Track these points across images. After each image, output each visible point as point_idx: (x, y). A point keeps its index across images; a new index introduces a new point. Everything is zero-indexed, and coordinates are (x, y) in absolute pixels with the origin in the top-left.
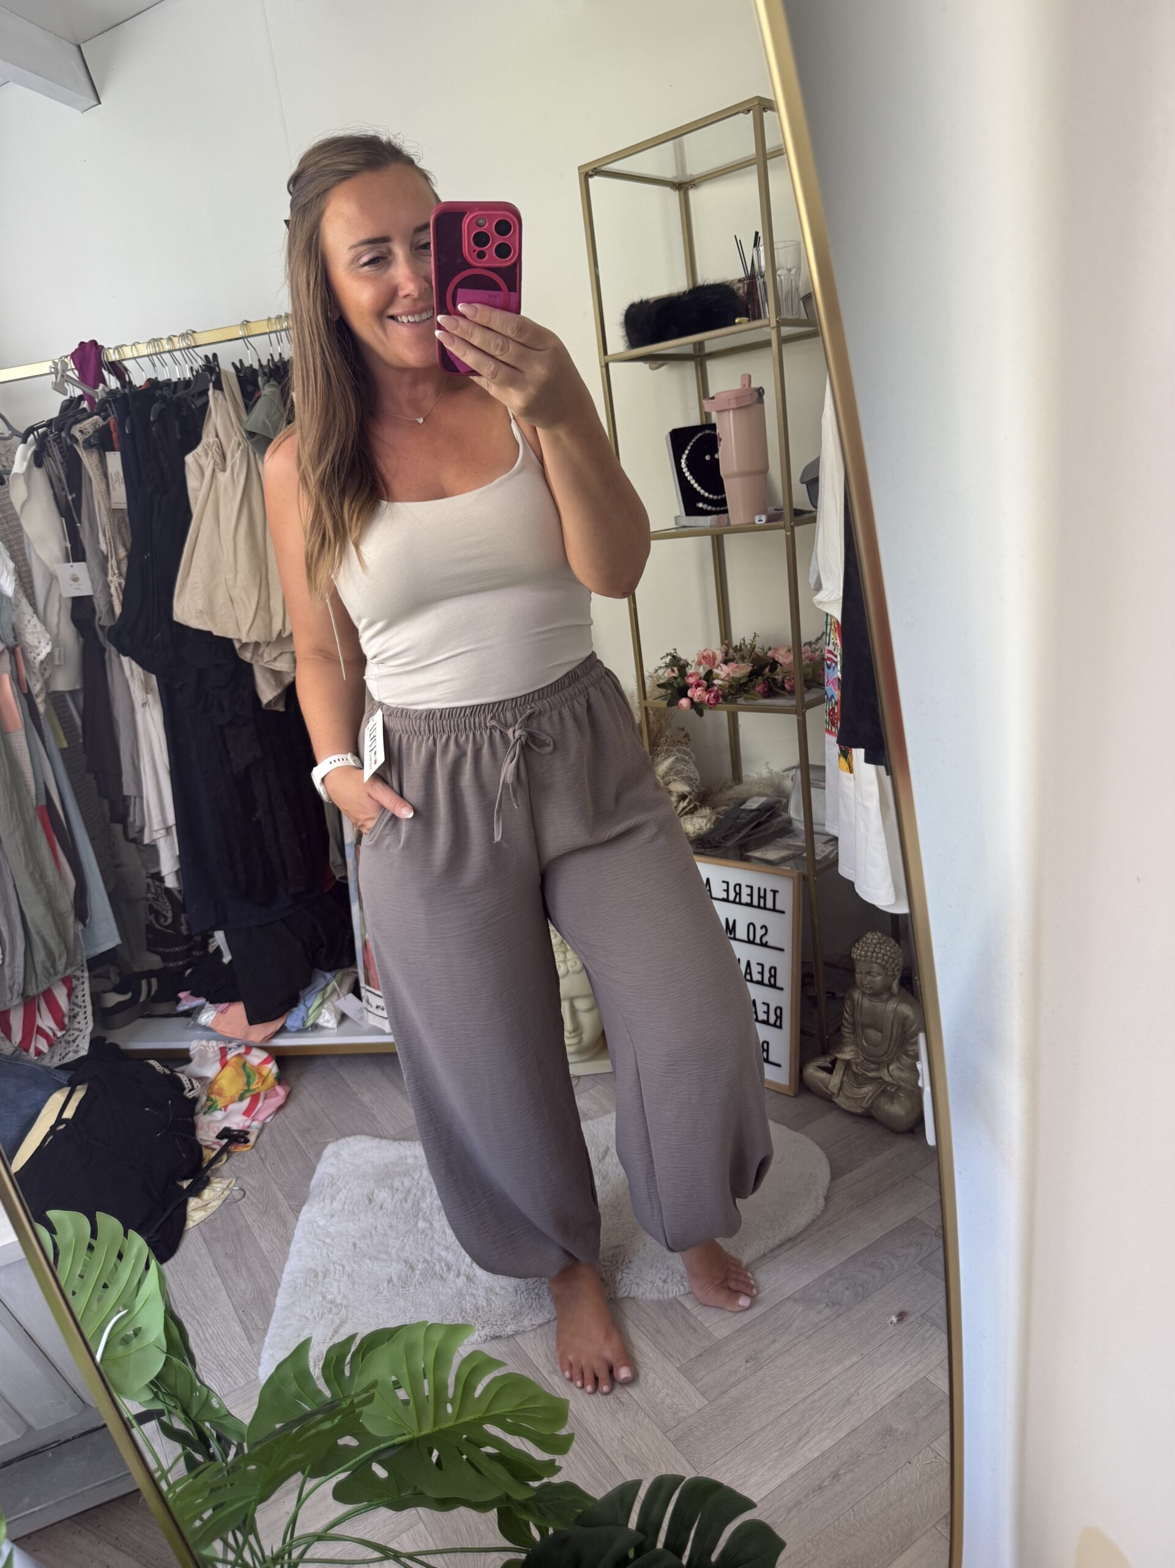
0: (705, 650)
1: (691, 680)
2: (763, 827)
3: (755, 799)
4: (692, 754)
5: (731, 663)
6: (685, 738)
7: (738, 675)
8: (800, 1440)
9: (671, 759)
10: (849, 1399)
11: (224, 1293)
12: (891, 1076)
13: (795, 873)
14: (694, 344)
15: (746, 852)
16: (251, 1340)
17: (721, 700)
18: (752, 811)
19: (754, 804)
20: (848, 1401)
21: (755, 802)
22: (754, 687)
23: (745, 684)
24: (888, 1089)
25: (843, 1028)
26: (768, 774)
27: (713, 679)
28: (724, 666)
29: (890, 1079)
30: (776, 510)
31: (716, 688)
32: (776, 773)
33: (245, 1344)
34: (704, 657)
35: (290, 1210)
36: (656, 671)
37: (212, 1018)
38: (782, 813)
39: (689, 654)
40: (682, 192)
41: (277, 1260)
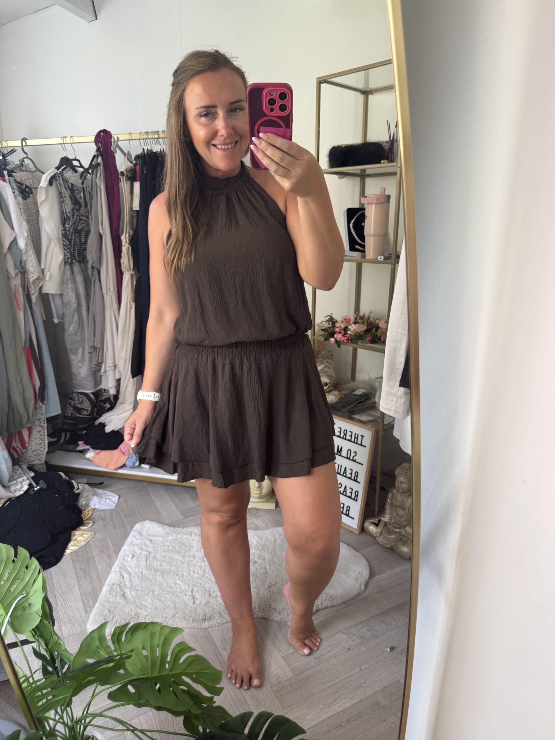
0: (346, 316)
1: (337, 330)
2: (362, 404)
3: (360, 390)
4: (333, 365)
5: (357, 324)
6: (331, 356)
7: (359, 331)
8: (335, 701)
9: (323, 366)
10: (361, 685)
11: (77, 587)
12: (405, 532)
13: (374, 430)
14: (361, 170)
15: (353, 415)
16: (86, 611)
17: (350, 341)
18: (358, 395)
19: (359, 392)
20: (360, 686)
21: (360, 391)
22: (366, 337)
23: (361, 336)
24: (403, 538)
25: (386, 506)
26: (368, 379)
27: (348, 331)
28: (353, 325)
29: (405, 533)
30: (389, 254)
31: (348, 335)
32: (372, 379)
33: (83, 613)
34: (345, 319)
35: (114, 552)
36: (321, 323)
37: (92, 455)
38: (372, 399)
39: (338, 317)
40: (365, 96)
41: (104, 575)
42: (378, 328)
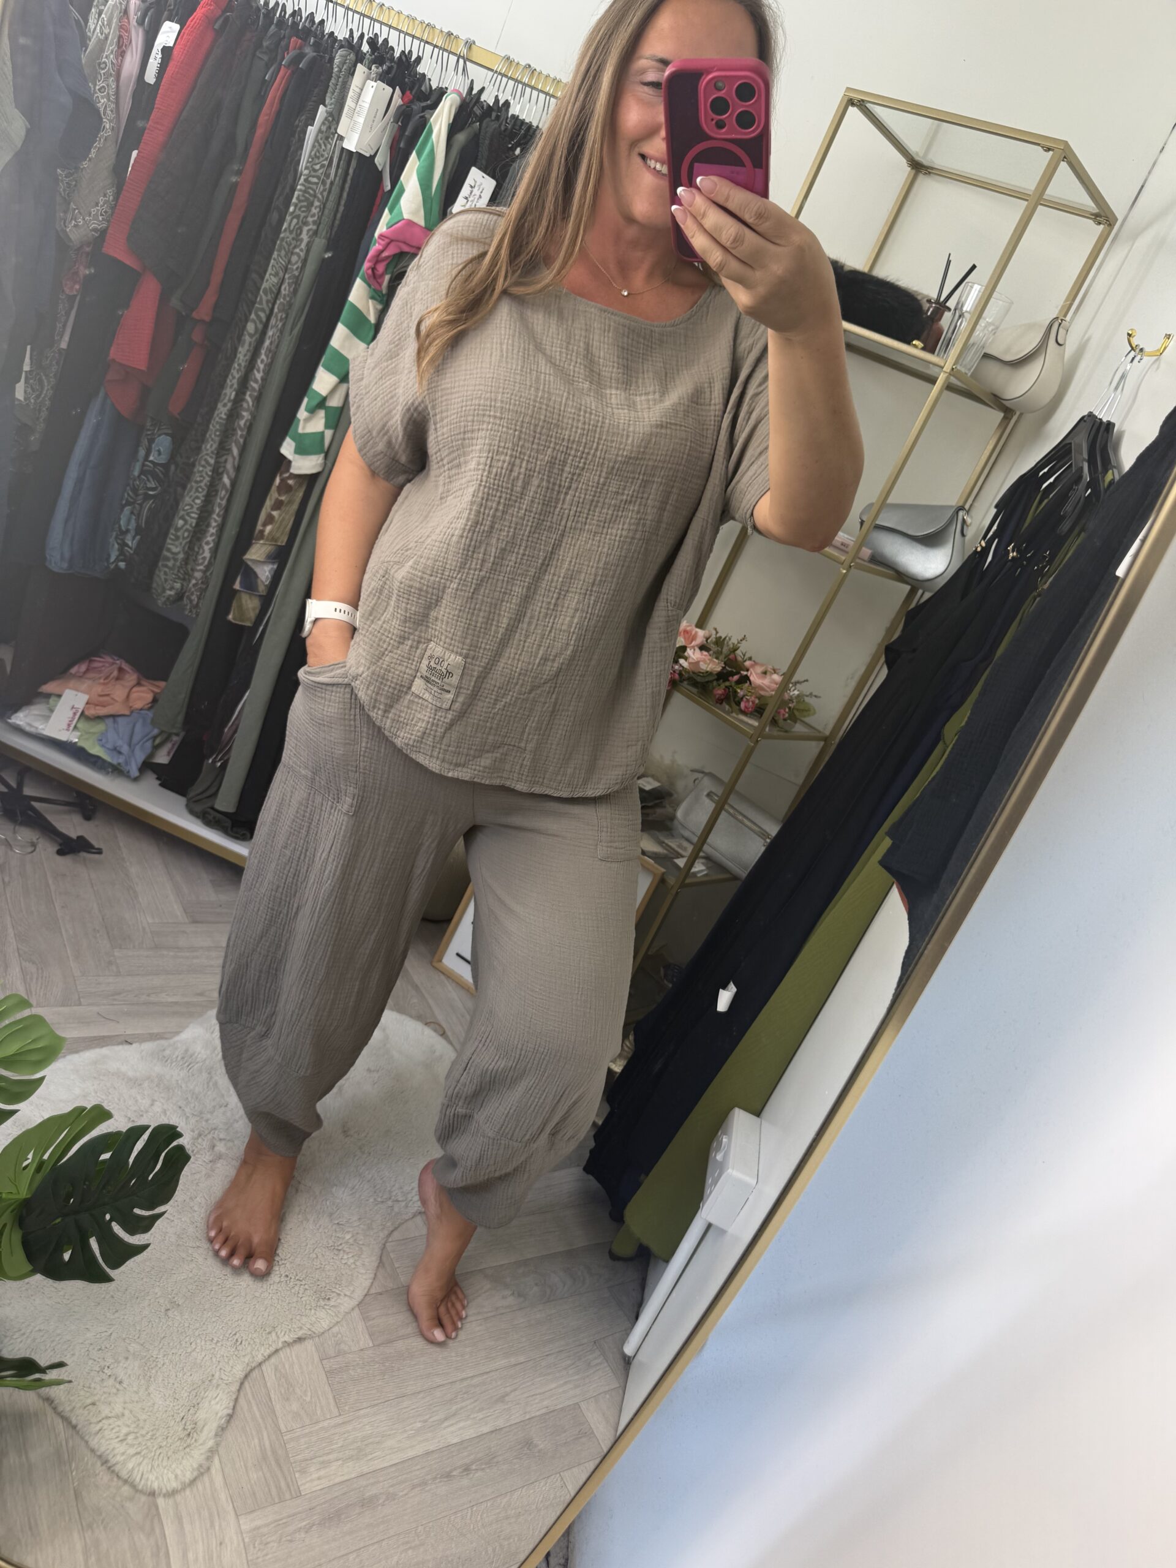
7: (706, 667)
17: (678, 680)
21: (649, 782)
22: (714, 688)
23: (710, 681)
27: (682, 657)
28: (697, 650)
38: (668, 807)
40: (914, 172)
42: (746, 679)
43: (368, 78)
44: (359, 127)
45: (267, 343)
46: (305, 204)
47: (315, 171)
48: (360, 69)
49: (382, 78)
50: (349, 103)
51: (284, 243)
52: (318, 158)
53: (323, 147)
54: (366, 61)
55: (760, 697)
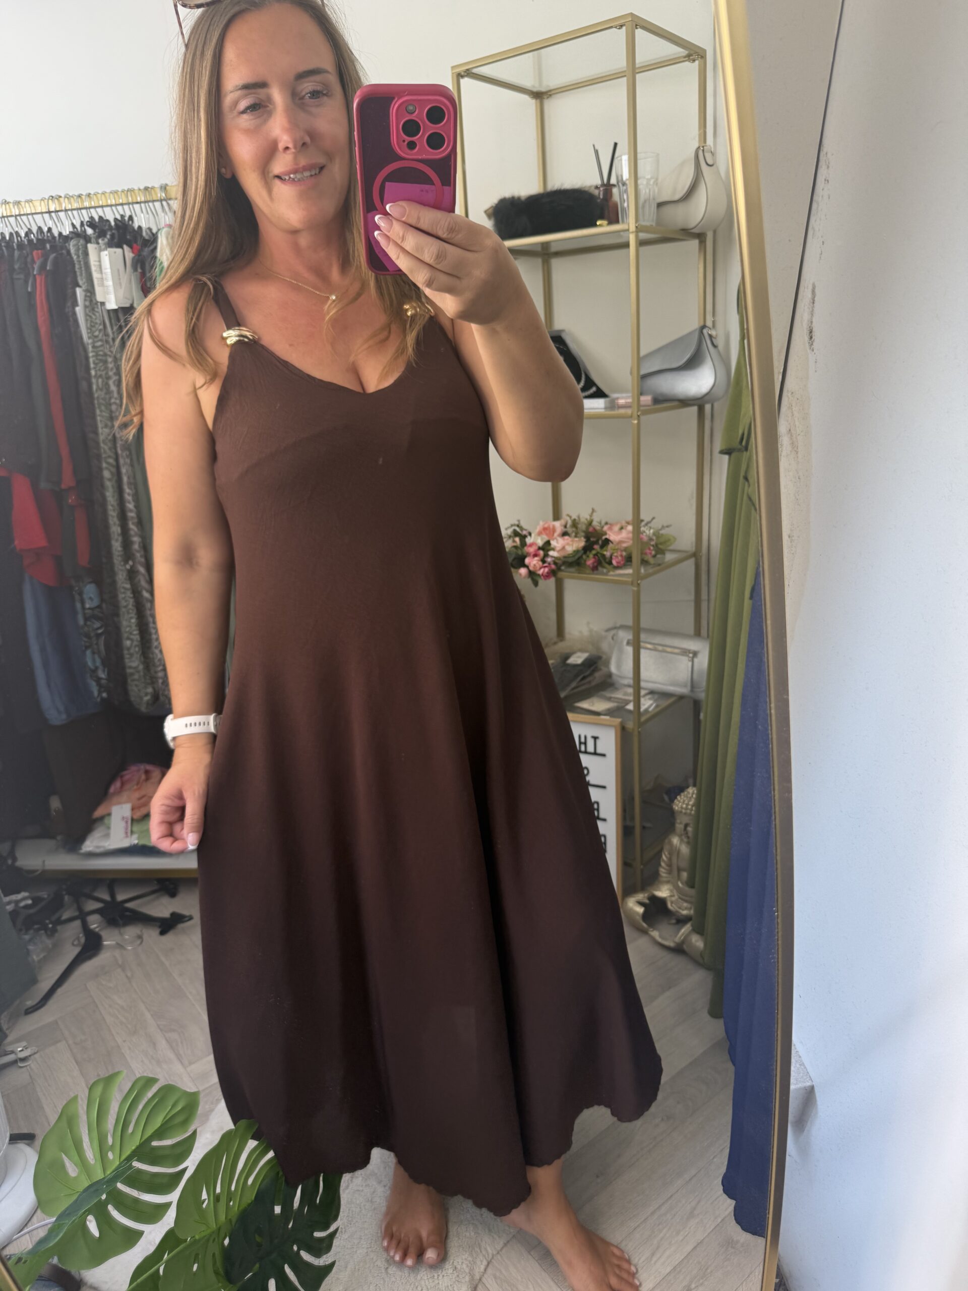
1: (532, 550)
2: (587, 681)
3: (580, 654)
7: (571, 549)
15: (575, 702)
18: (577, 665)
21: (577, 658)
22: (585, 562)
23: (579, 558)
27: (549, 550)
28: (561, 539)
34: (545, 529)
38: (602, 668)
39: (530, 525)
40: (539, 100)
42: (607, 541)
43: (100, 250)
44: (111, 289)
45: (125, 479)
46: (101, 364)
47: (96, 337)
48: (91, 247)
49: (111, 244)
50: (95, 275)
51: (101, 401)
52: (94, 326)
53: (94, 317)
54: (93, 240)
55: (625, 549)
